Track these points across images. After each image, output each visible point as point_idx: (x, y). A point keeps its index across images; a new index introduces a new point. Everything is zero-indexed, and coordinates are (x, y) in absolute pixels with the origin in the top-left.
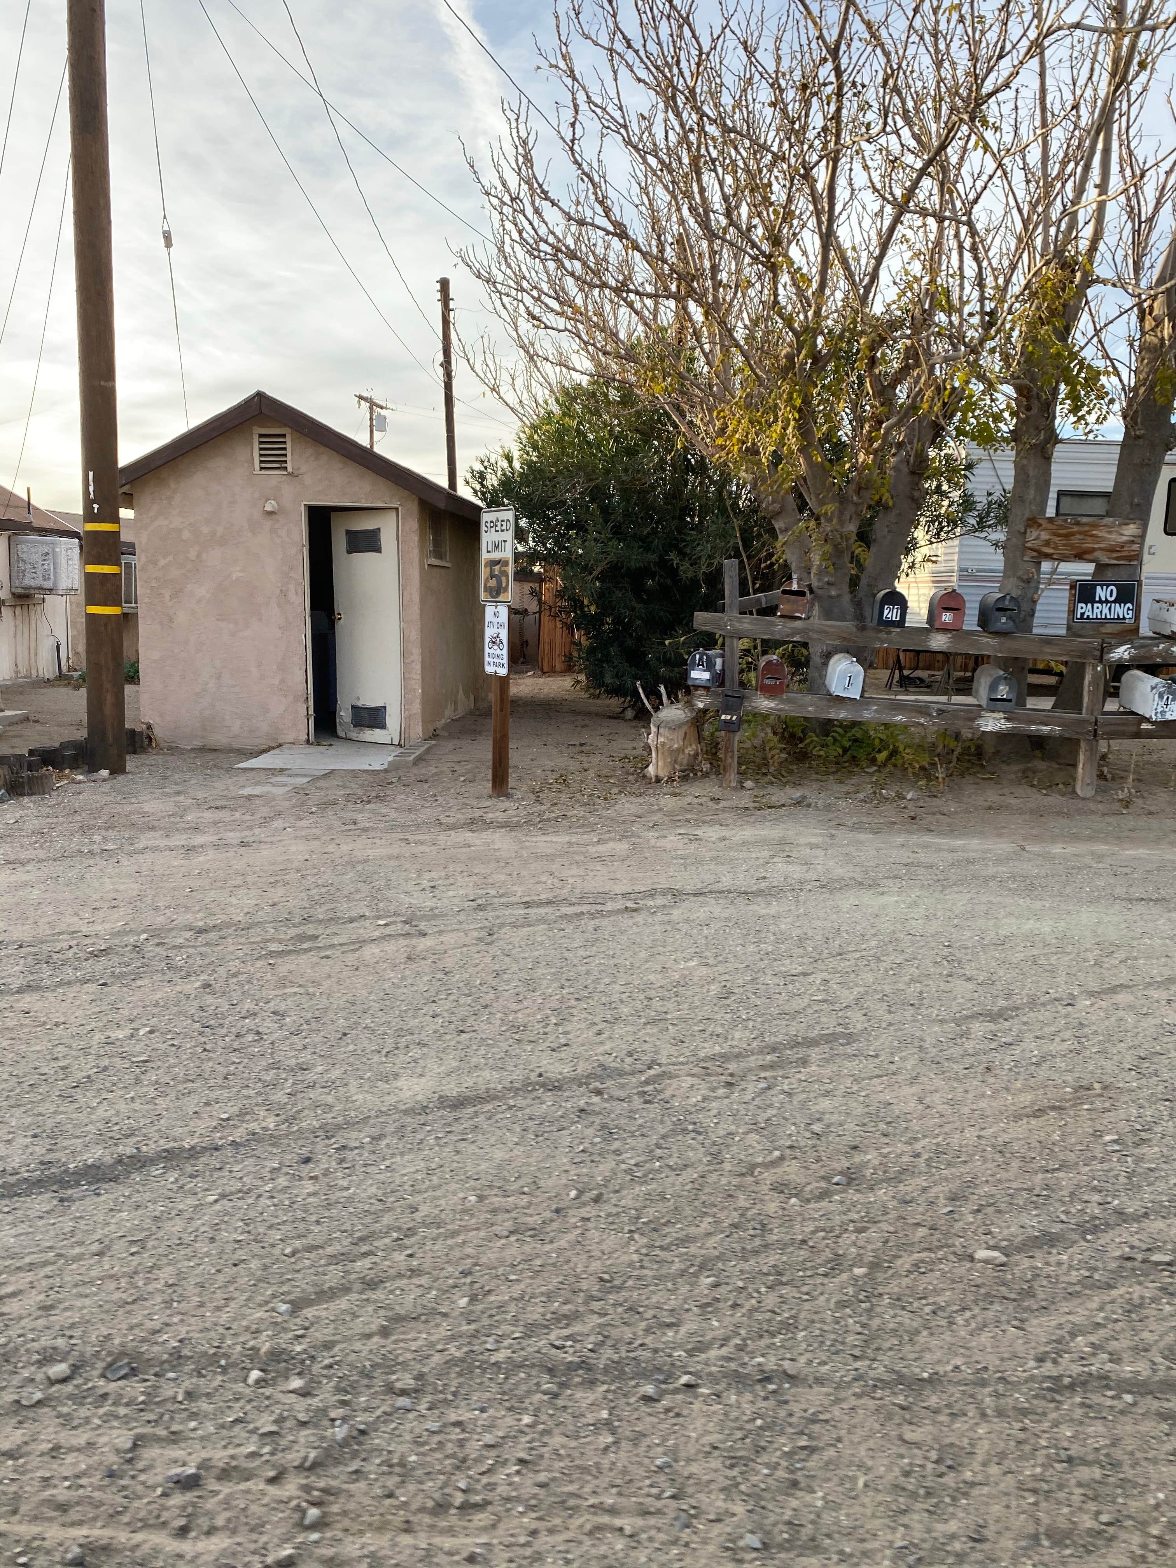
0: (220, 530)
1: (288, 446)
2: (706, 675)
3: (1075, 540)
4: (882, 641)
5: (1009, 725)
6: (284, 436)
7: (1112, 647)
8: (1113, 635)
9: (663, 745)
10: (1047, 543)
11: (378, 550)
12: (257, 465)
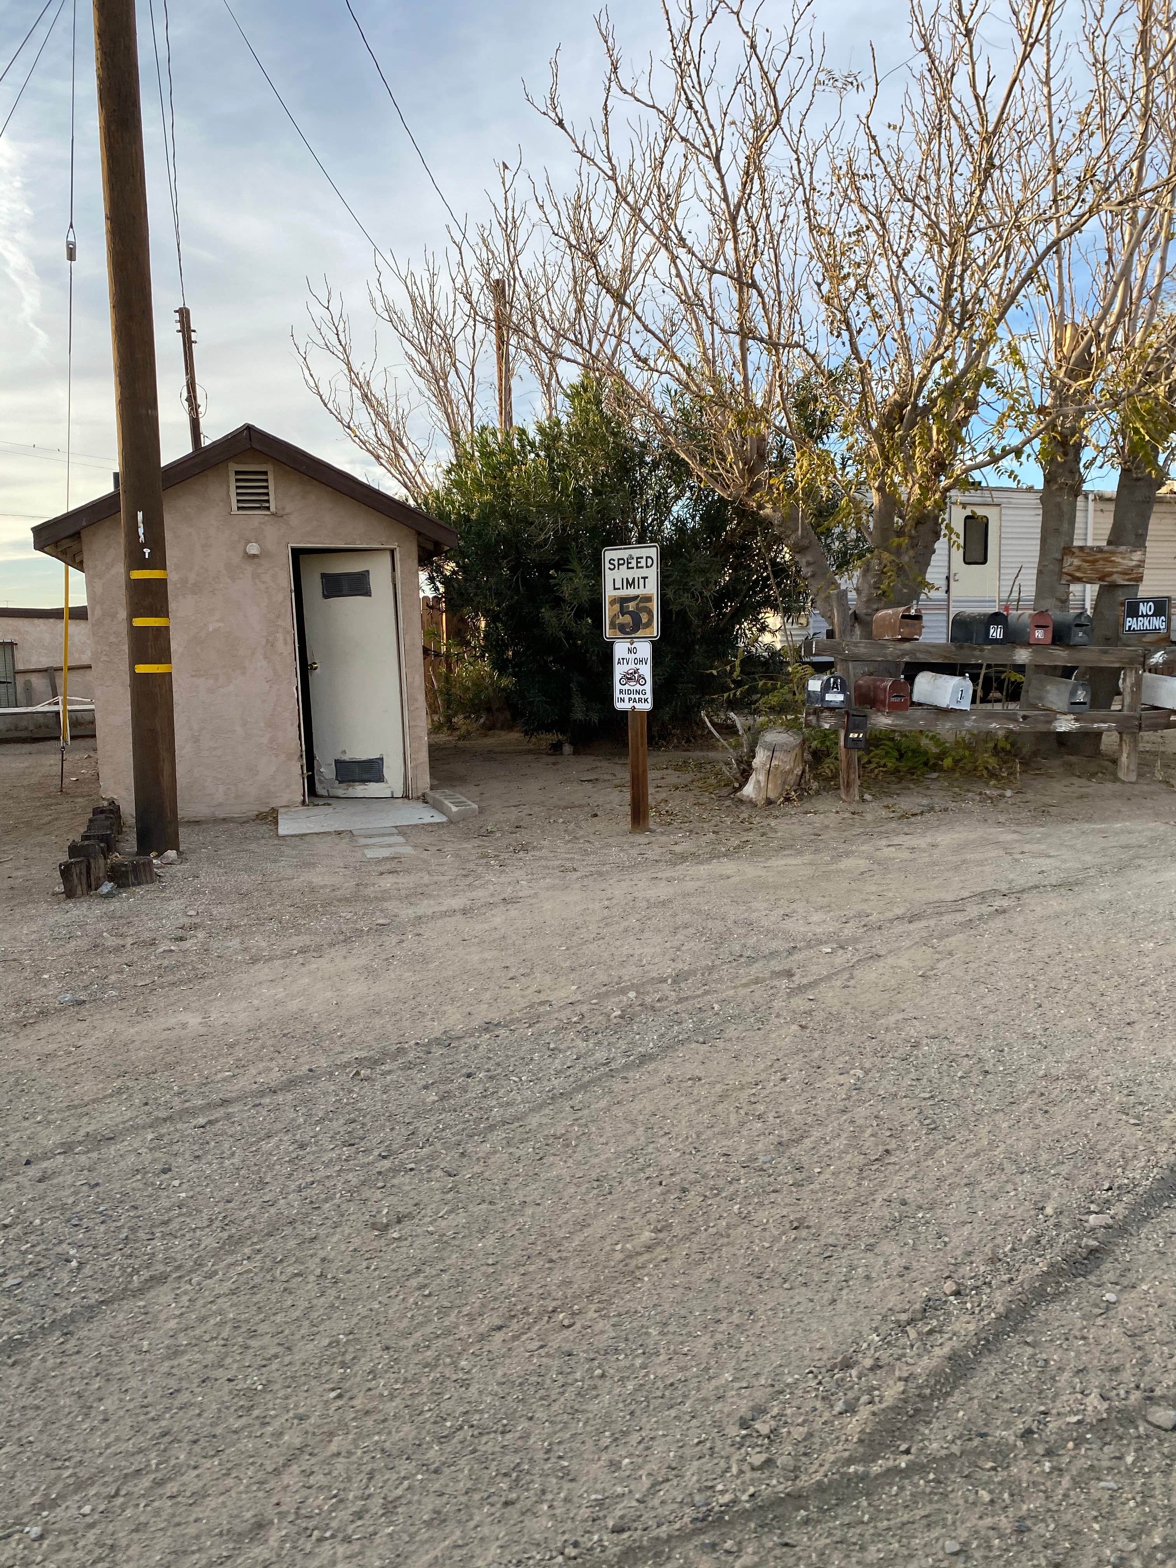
0: (192, 577)
1: (271, 484)
2: (840, 697)
3: (1099, 565)
4: (978, 658)
5: (1078, 725)
6: (265, 473)
7: (1152, 653)
8: (1151, 643)
9: (777, 767)
10: (1079, 568)
11: (367, 593)
12: (234, 505)
